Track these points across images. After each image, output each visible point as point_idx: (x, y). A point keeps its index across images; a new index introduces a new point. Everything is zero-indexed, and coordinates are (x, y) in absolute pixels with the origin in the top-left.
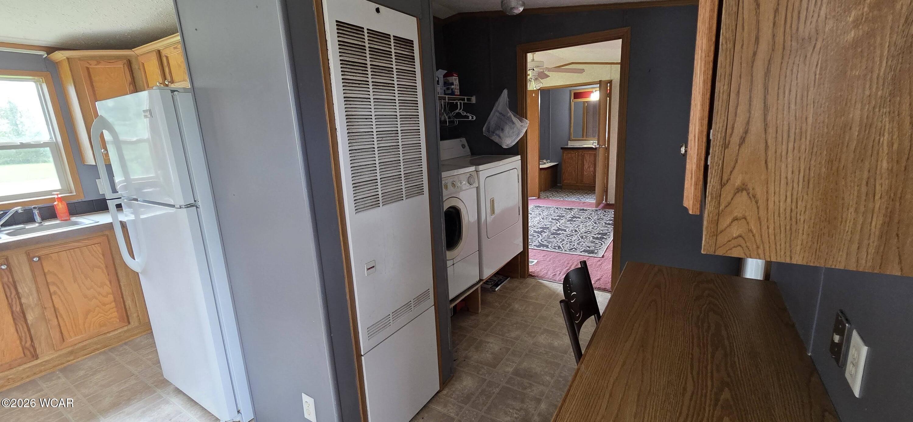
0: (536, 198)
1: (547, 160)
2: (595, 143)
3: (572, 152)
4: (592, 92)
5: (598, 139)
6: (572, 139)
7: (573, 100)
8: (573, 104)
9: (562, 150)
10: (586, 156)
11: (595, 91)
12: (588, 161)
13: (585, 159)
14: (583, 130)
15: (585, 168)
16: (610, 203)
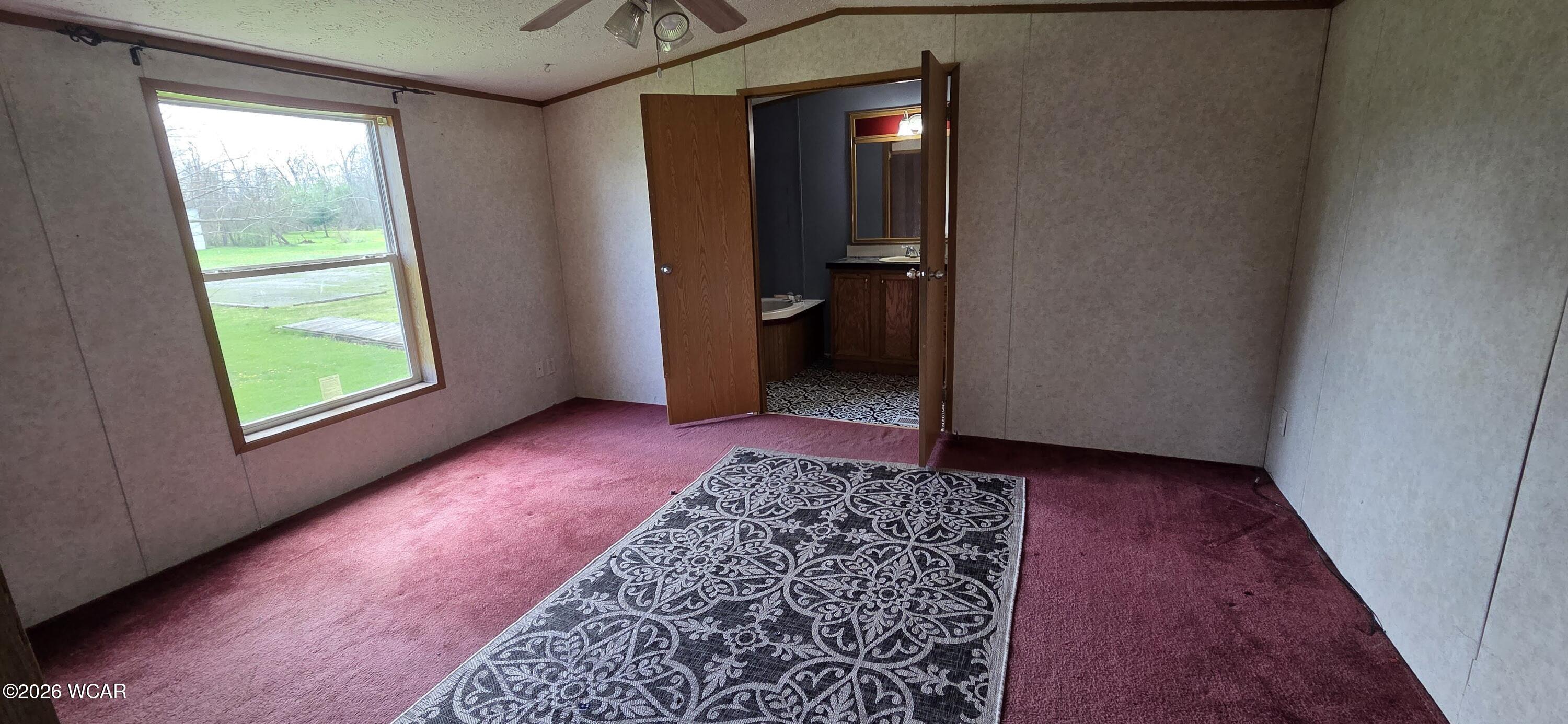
0: (756, 413)
1: (795, 295)
2: (913, 250)
3: (855, 276)
4: (901, 118)
5: (922, 240)
6: (855, 241)
7: (853, 138)
8: (854, 148)
9: (828, 270)
10: (891, 287)
11: (910, 115)
12: (896, 300)
13: (889, 293)
14: (885, 215)
15: (890, 318)
16: (959, 434)
